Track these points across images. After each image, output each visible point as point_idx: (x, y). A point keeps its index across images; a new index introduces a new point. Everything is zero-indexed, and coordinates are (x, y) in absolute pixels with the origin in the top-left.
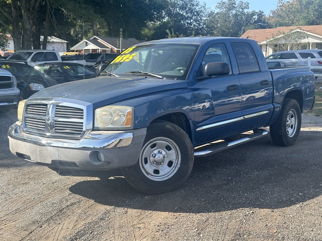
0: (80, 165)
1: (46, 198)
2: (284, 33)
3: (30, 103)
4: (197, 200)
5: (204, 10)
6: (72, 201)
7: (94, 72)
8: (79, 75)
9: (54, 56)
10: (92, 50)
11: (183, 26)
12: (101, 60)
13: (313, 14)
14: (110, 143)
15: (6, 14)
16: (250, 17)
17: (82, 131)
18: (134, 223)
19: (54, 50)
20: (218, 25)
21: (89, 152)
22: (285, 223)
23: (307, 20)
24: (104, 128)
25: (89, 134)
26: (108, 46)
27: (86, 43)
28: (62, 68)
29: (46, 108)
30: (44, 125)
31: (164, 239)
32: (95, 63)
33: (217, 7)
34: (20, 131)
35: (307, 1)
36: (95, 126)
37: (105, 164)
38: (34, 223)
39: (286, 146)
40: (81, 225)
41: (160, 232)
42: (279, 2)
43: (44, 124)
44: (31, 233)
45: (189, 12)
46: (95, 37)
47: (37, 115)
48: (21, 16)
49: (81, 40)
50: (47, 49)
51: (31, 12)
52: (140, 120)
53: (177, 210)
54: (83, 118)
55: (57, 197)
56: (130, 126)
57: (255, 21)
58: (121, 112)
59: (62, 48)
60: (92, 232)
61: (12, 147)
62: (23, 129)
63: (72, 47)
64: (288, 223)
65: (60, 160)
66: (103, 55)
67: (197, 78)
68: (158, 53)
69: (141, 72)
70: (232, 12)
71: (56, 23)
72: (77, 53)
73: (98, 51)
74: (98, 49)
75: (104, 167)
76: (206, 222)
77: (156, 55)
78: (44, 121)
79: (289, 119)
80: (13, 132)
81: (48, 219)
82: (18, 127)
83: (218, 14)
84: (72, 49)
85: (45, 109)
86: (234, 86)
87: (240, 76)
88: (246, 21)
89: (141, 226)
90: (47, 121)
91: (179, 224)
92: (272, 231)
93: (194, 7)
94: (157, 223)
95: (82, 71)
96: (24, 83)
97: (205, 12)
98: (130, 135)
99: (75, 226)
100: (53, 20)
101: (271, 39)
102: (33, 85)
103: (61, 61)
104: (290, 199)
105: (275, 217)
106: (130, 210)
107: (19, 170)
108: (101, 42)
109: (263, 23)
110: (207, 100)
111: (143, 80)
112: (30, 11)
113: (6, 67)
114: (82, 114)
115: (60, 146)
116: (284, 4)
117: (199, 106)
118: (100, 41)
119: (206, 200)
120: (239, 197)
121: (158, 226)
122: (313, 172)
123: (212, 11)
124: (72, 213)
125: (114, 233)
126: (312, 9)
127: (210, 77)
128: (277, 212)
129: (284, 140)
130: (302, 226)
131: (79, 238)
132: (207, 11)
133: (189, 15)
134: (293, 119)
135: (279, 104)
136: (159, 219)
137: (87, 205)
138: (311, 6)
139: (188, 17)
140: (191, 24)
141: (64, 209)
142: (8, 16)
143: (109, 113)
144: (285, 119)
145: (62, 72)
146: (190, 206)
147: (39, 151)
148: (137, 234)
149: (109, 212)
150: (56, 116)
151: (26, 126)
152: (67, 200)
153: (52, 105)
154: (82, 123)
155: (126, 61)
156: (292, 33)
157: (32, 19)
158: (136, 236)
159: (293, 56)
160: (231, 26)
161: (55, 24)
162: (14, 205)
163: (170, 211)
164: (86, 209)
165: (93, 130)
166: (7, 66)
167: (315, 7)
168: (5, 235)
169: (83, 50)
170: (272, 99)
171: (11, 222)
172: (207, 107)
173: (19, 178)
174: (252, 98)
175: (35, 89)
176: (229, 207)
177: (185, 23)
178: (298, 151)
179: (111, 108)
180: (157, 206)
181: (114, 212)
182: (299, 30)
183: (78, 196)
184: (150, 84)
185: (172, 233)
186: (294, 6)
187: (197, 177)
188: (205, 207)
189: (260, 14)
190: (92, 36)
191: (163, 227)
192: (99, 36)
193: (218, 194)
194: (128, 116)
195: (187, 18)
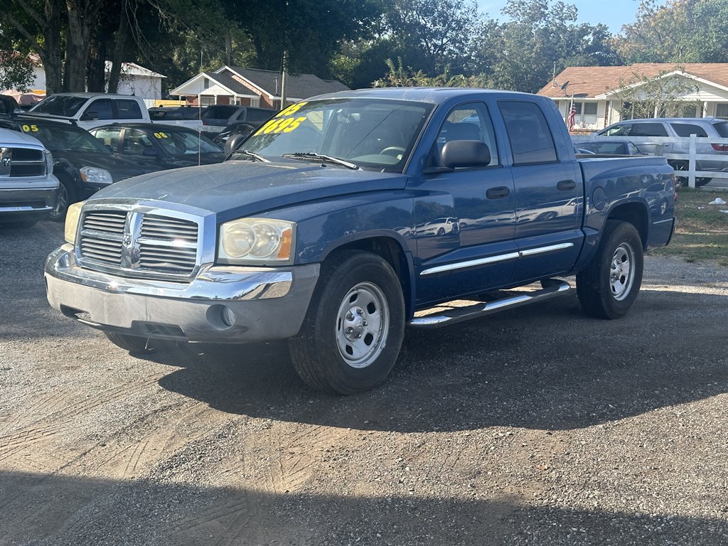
0: (188, 330)
1: (113, 396)
2: (645, 79)
3: (91, 207)
4: (409, 409)
5: (474, 18)
6: (165, 403)
7: (221, 147)
8: (187, 152)
9: (133, 108)
10: (219, 97)
11: (424, 51)
12: (237, 122)
13: (716, 38)
14: (246, 291)
15: (31, 12)
16: (576, 36)
17: (193, 266)
18: (282, 446)
19: (134, 95)
20: (505, 52)
21: (206, 307)
22: (568, 454)
23: (703, 51)
24: (236, 261)
25: (208, 271)
26: (254, 90)
27: (207, 80)
28: (151, 137)
29: (125, 219)
30: (120, 253)
31: (337, 473)
32: (223, 128)
33: (505, 11)
34: (70, 263)
36: (220, 257)
37: (236, 331)
38: (89, 438)
39: (608, 319)
40: (180, 445)
41: (331, 461)
42: (642, 8)
43: (119, 250)
44: (85, 454)
45: (440, 21)
46: (227, 68)
47: (104, 233)
48: (65, 17)
49: (194, 73)
50: (119, 92)
51: (88, 9)
52: (308, 251)
53: (367, 425)
54: (196, 240)
55: (137, 395)
56: (288, 259)
57: (586, 48)
58: (271, 231)
59: (153, 90)
60: (201, 457)
61: (53, 294)
62: (76, 260)
63: (173, 88)
64: (575, 454)
65: (148, 320)
66: (242, 110)
67: (426, 172)
68: (351, 118)
69: (314, 155)
70: (537, 25)
71: (141, 35)
72: (184, 103)
73: (231, 99)
74: (233, 96)
75: (235, 337)
76: (419, 447)
77: (347, 121)
78: (120, 245)
79: (618, 263)
80: (57, 264)
81: (117, 432)
82: (67, 256)
83: (505, 28)
84: (173, 93)
85: (123, 221)
86: (501, 189)
87: (515, 169)
88: (568, 46)
89: (295, 450)
90: (125, 245)
91: (368, 449)
92: (541, 466)
93: (452, 9)
94: (326, 447)
95: (194, 145)
96: (67, 166)
97: (476, 22)
98: (287, 277)
99: (169, 446)
100: (134, 29)
101: (617, 91)
102: (88, 170)
103: (149, 121)
104: (588, 414)
105: (552, 444)
106: (277, 424)
107: (59, 342)
108: (240, 81)
109: (605, 52)
110: (448, 219)
111: (317, 172)
112: (84, 8)
113: (31, 129)
114: (195, 233)
115: (149, 293)
116: (652, 11)
117: (433, 229)
118: (237, 77)
119: (426, 411)
120: (491, 407)
121: (328, 451)
122: (647, 369)
123: (493, 20)
124: (164, 425)
125: (243, 460)
126: (716, 26)
127: (451, 169)
128: (559, 435)
129: (604, 304)
130: (599, 460)
131: (176, 467)
132: (480, 20)
133: (440, 27)
134: (626, 264)
135: (597, 230)
136: (332, 439)
137: (194, 410)
138: (712, 19)
139: (437, 32)
140: (442, 48)
141: (148, 416)
142: (36, 17)
143: (247, 233)
144: (607, 261)
145: (151, 144)
146: (394, 419)
147: (108, 303)
148: (287, 464)
149: (235, 425)
150: (143, 235)
151: (81, 254)
152: (154, 402)
153: (135, 214)
154: (195, 250)
155: (285, 131)
156: (663, 79)
157: (88, 25)
158: (284, 466)
159: (659, 130)
160: (534, 56)
161: (139, 37)
162: (50, 406)
163: (352, 428)
164: (191, 418)
165: (216, 264)
166: (32, 127)
167: (721, 21)
168: (34, 456)
169: (197, 97)
170: (581, 219)
171: (44, 434)
172: (448, 231)
173: (60, 358)
174: (550, 216)
175: (91, 178)
176: (468, 424)
177: (430, 45)
178: (629, 328)
179: (253, 223)
180: (329, 418)
181: (246, 424)
182: (680, 73)
183: (176, 396)
184: (330, 178)
185: (352, 464)
186: (675, 18)
187: (416, 368)
188: (424, 422)
189: (599, 32)
190: (220, 66)
191: (337, 453)
192: (235, 65)
193: (452, 400)
194: (285, 238)
195: (434, 35)
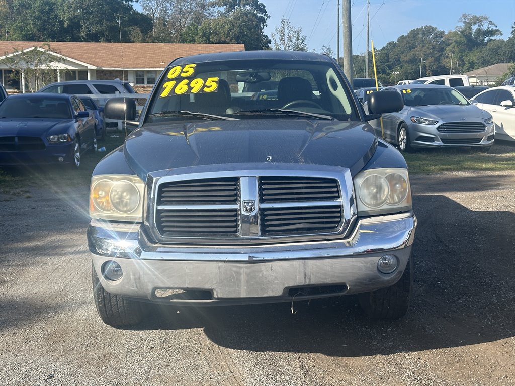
13: (33, 24)
21: (377, 259)
23: (23, 33)
24: (376, 211)
35: (20, 1)
36: (360, 210)
37: (397, 277)
54: (339, 197)
65: (307, 284)
69: (277, 110)
114: (334, 190)
147: (248, 275)
150: (265, 200)
154: (339, 206)
165: (357, 217)
179: (384, 173)
